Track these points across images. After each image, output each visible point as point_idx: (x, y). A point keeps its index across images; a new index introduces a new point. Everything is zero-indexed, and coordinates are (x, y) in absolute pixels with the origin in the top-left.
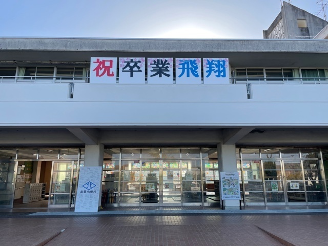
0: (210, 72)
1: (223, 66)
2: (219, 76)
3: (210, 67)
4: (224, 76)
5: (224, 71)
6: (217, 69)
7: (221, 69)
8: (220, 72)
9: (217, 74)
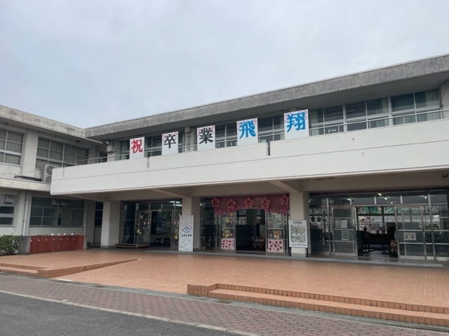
0: (290, 127)
1: (303, 119)
2: (298, 129)
3: (291, 122)
4: (304, 128)
5: (304, 123)
6: (296, 122)
7: (301, 122)
8: (299, 124)
9: (297, 127)
